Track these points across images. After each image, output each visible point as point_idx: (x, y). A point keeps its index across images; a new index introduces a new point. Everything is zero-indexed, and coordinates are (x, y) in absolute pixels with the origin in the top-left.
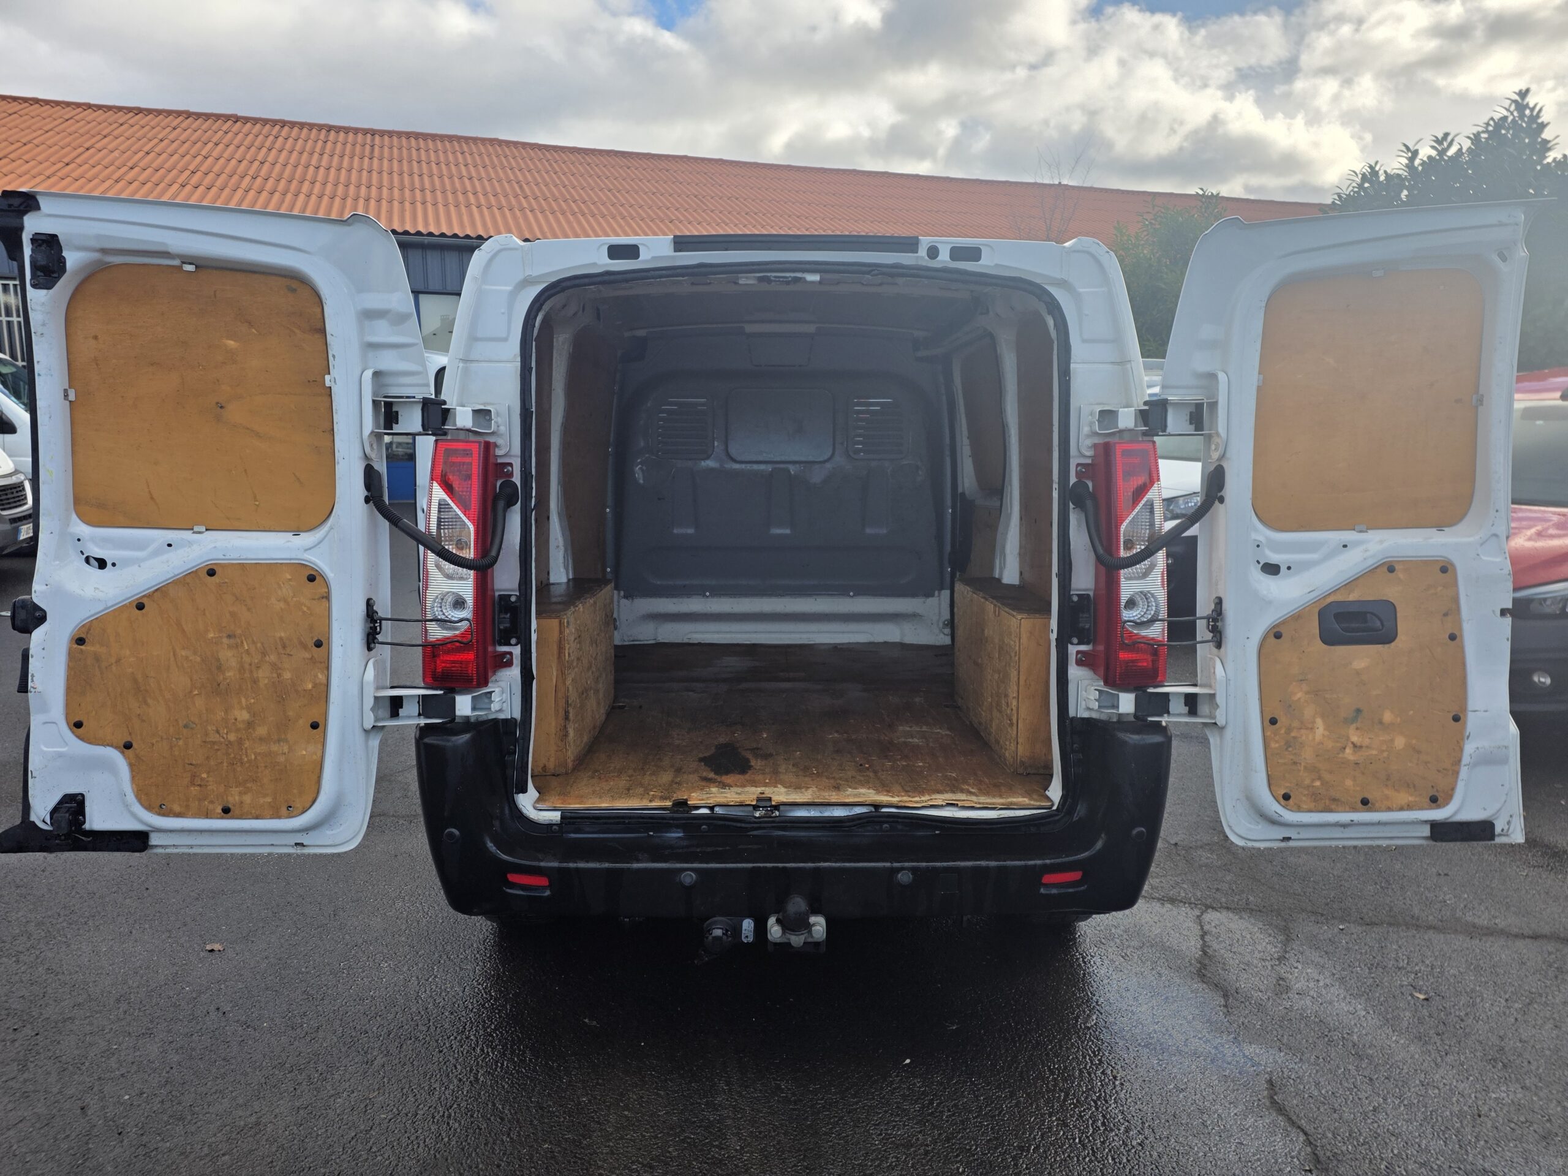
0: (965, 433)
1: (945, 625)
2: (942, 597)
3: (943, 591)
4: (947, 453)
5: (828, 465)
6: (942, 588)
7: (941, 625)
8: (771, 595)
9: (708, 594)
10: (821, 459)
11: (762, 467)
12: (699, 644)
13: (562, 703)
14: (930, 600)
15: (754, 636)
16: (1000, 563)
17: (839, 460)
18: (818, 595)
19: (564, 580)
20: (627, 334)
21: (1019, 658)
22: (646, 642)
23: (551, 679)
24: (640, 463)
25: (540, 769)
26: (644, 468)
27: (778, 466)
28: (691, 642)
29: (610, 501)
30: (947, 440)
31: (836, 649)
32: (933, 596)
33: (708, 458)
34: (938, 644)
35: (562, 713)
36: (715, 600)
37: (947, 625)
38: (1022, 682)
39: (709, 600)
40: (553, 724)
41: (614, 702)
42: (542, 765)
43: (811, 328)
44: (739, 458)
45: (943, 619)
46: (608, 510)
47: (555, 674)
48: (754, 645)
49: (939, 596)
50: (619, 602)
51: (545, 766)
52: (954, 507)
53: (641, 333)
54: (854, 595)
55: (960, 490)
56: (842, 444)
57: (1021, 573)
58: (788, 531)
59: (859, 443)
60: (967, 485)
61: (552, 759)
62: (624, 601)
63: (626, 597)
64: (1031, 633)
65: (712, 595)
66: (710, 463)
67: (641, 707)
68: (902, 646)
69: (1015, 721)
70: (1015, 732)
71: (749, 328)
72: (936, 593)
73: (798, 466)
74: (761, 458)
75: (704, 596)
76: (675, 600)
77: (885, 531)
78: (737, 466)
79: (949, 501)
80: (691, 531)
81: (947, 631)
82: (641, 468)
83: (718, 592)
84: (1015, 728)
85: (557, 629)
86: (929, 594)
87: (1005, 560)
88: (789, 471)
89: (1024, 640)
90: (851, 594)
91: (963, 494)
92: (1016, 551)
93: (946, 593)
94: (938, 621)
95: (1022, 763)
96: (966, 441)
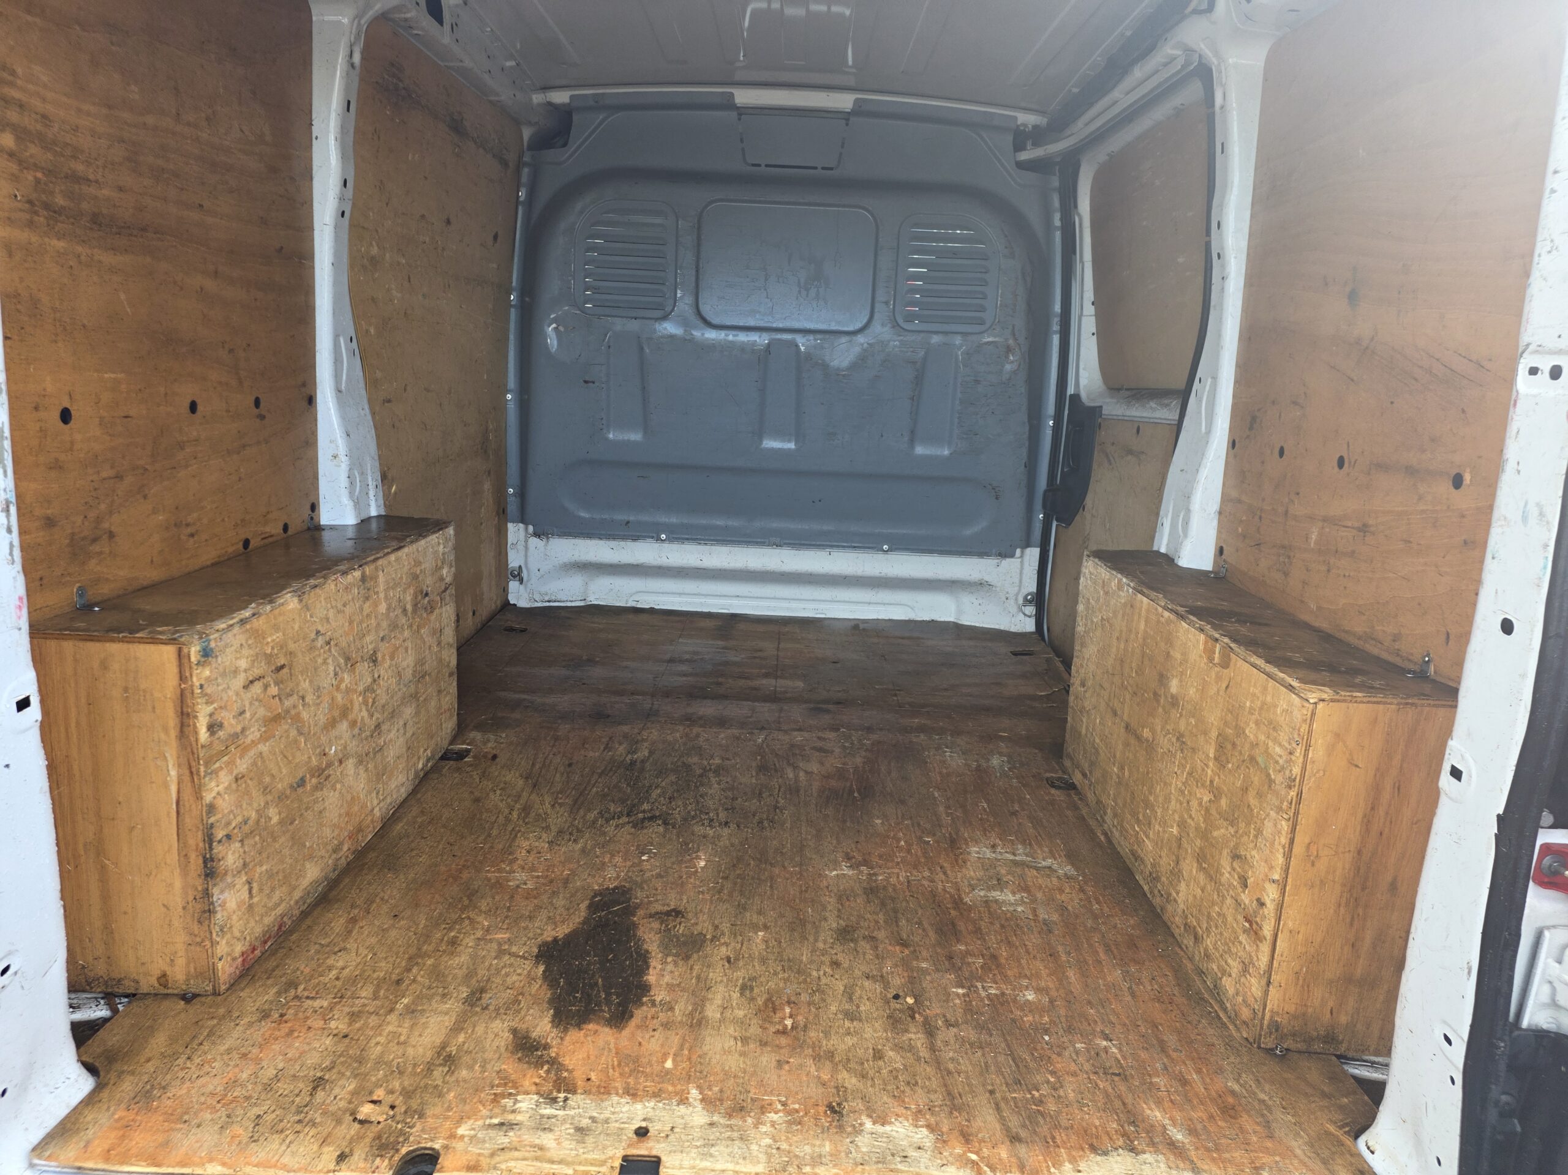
0: (1089, 295)
1: (1027, 602)
2: (1027, 558)
3: (1028, 551)
4: (1056, 327)
5: (861, 339)
6: (1028, 545)
7: (1021, 601)
8: (762, 544)
9: (663, 536)
10: (851, 328)
11: (754, 337)
12: (652, 611)
13: (195, 840)
14: (1007, 562)
15: (735, 602)
16: (1173, 526)
17: (881, 330)
18: (832, 546)
19: (350, 519)
20: (537, 98)
21: (1300, 794)
22: (569, 604)
23: (166, 785)
24: (555, 320)
25: (153, 981)
26: (561, 328)
27: (779, 336)
28: (639, 606)
29: (512, 381)
30: (1057, 308)
31: (858, 628)
32: (1012, 556)
33: (665, 318)
34: (1013, 629)
35: (196, 862)
36: (675, 546)
37: (1030, 602)
38: (1298, 849)
39: (666, 545)
40: (178, 884)
41: (451, 743)
42: (157, 973)
43: (845, 101)
44: (716, 321)
45: (1024, 591)
46: (509, 397)
47: (173, 773)
48: (734, 617)
49: (1022, 557)
50: (526, 541)
51: (164, 975)
52: (1058, 418)
53: (561, 97)
54: (890, 550)
55: (1071, 390)
56: (887, 303)
57: (1220, 551)
58: (792, 446)
59: (913, 303)
60: (1083, 382)
61: (181, 962)
62: (534, 541)
63: (537, 535)
64: (1337, 735)
65: (670, 540)
66: (670, 328)
67: (494, 757)
68: (958, 630)
69: (1267, 930)
70: (1264, 959)
71: (744, 97)
72: (1018, 551)
73: (811, 337)
74: (751, 322)
75: (658, 539)
76: (613, 543)
77: (946, 452)
78: (711, 335)
79: (1050, 407)
80: (636, 436)
81: (1031, 610)
82: (555, 329)
83: (680, 535)
84: (1265, 948)
85: (172, 669)
86: (1006, 554)
87: (1186, 523)
88: (797, 346)
89: (1318, 752)
90: (885, 547)
91: (1076, 398)
92: (1214, 505)
93: (1034, 553)
94: (1017, 595)
95: (1275, 1026)
96: (1089, 309)
